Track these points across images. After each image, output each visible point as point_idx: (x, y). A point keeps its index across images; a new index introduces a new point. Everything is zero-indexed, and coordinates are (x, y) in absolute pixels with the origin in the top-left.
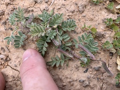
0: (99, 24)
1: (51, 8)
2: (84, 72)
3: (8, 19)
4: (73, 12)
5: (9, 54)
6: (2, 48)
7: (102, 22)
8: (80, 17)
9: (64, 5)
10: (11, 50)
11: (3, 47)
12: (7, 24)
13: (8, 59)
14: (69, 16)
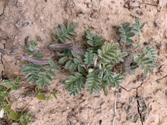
0: (39, 111)
1: (113, 98)
2: (28, 37)
3: (158, 54)
4: (81, 109)
5: (130, 13)
6: (141, 14)
7: (37, 116)
8: (68, 108)
9: (98, 113)
10: (130, 18)
11: (142, 16)
12: (155, 47)
13: (127, 6)
14: (84, 100)
